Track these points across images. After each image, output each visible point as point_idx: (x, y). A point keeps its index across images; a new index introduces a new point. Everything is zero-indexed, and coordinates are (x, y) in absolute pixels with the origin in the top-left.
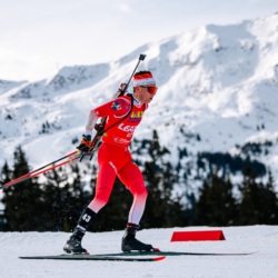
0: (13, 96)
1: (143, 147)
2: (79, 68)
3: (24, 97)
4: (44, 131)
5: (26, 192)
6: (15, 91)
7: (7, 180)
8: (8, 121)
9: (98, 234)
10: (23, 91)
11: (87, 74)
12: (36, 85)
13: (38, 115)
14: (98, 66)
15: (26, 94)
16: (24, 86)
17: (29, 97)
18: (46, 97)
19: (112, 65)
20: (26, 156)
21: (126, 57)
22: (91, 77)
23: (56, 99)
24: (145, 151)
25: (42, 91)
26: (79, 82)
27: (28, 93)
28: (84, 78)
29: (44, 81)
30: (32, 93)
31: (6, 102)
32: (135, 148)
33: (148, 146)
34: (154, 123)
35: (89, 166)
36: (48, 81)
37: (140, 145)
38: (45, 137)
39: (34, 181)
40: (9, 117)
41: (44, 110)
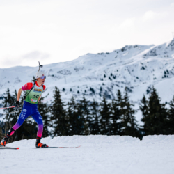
0: (145, 55)
3: (152, 55)
4: (165, 76)
5: (158, 114)
6: (146, 51)
7: (145, 107)
8: (143, 71)
10: (151, 51)
12: (159, 47)
13: (162, 66)
15: (153, 53)
16: (152, 48)
17: (156, 55)
18: (166, 55)
20: (157, 92)
23: (172, 56)
25: (164, 51)
27: (154, 52)
29: (165, 44)
30: (157, 53)
31: (141, 59)
36: (167, 44)
38: (166, 80)
39: (162, 107)
40: (143, 68)
41: (165, 63)
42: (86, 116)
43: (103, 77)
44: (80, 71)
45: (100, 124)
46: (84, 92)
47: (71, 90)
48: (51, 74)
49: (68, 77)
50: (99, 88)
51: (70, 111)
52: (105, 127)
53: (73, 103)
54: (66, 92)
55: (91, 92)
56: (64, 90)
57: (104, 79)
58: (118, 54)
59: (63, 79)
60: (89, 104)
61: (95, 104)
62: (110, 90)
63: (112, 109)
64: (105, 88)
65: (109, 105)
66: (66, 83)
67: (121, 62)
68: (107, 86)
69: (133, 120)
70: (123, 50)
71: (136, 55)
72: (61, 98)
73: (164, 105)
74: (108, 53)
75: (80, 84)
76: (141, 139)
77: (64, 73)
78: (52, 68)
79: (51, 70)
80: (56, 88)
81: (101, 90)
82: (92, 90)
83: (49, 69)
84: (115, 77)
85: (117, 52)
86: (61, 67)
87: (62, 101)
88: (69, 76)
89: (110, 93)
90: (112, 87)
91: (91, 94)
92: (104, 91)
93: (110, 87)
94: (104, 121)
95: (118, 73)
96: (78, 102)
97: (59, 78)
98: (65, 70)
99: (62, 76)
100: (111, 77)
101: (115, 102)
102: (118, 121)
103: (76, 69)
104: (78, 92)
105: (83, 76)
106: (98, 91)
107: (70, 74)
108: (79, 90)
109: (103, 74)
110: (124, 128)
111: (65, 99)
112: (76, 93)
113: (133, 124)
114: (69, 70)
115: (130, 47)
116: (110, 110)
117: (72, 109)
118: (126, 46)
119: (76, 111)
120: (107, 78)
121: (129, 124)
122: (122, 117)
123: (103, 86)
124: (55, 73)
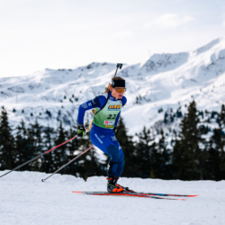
1: (213, 117)
2: (166, 56)
3: (123, 76)
4: (137, 102)
9: (187, 182)
10: (122, 72)
11: (171, 60)
12: (133, 67)
13: (133, 90)
14: (180, 54)
17: (127, 76)
18: (140, 77)
19: (191, 54)
20: (124, 121)
21: (202, 48)
22: (174, 62)
23: (147, 78)
24: (213, 120)
25: (137, 72)
26: (165, 66)
27: (126, 73)
28: (170, 63)
29: (139, 64)
30: (129, 73)
32: (206, 118)
33: (216, 116)
34: (222, 99)
35: (170, 130)
36: (142, 65)
37: (210, 115)
38: (138, 107)
39: (129, 140)
41: (137, 87)
42: (37, 145)
43: (62, 98)
44: (35, 89)
45: (53, 155)
47: (23, 111)
50: (57, 111)
52: (59, 159)
53: (23, 128)
55: (47, 115)
57: (64, 101)
58: (83, 72)
60: (42, 130)
61: (49, 131)
62: (70, 115)
63: (69, 138)
64: (64, 112)
65: (66, 133)
67: (86, 82)
68: (67, 109)
69: (94, 152)
70: (89, 67)
71: (104, 74)
73: (131, 137)
74: (70, 70)
75: (34, 105)
76: (85, 179)
77: (15, 90)
81: (59, 113)
82: (48, 113)
84: (77, 100)
85: (82, 69)
89: (70, 119)
90: (73, 111)
91: (47, 118)
92: (62, 116)
93: (70, 111)
94: (59, 151)
95: (81, 95)
98: (17, 87)
100: (73, 99)
101: (74, 129)
102: (76, 153)
103: (31, 87)
104: (32, 115)
105: (39, 96)
106: (55, 115)
107: (23, 92)
108: (33, 112)
109: (64, 94)
110: (82, 162)
112: (29, 115)
113: (93, 158)
115: (98, 65)
116: (66, 139)
118: (93, 63)
119: (26, 137)
120: (67, 100)
121: (89, 158)
122: (81, 148)
123: (62, 110)
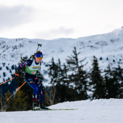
46: (118, 61)
48: (90, 45)
49: (105, 48)
51: (106, 77)
54: (103, 60)
56: (101, 59)
59: (101, 49)
66: (103, 52)
72: (99, 66)
78: (91, 40)
79: (90, 41)
80: (94, 57)
83: (88, 40)
86: (98, 39)
87: (99, 69)
88: (105, 46)
96: (114, 70)
97: (97, 48)
99: (100, 46)
111: (102, 66)
114: (105, 41)
117: (109, 76)
124: (93, 44)
